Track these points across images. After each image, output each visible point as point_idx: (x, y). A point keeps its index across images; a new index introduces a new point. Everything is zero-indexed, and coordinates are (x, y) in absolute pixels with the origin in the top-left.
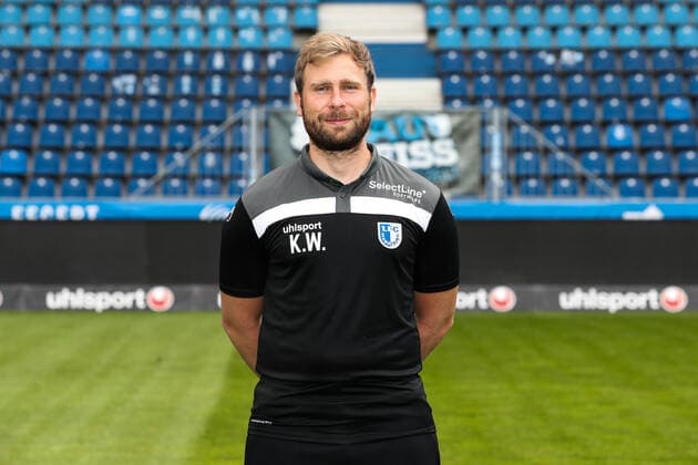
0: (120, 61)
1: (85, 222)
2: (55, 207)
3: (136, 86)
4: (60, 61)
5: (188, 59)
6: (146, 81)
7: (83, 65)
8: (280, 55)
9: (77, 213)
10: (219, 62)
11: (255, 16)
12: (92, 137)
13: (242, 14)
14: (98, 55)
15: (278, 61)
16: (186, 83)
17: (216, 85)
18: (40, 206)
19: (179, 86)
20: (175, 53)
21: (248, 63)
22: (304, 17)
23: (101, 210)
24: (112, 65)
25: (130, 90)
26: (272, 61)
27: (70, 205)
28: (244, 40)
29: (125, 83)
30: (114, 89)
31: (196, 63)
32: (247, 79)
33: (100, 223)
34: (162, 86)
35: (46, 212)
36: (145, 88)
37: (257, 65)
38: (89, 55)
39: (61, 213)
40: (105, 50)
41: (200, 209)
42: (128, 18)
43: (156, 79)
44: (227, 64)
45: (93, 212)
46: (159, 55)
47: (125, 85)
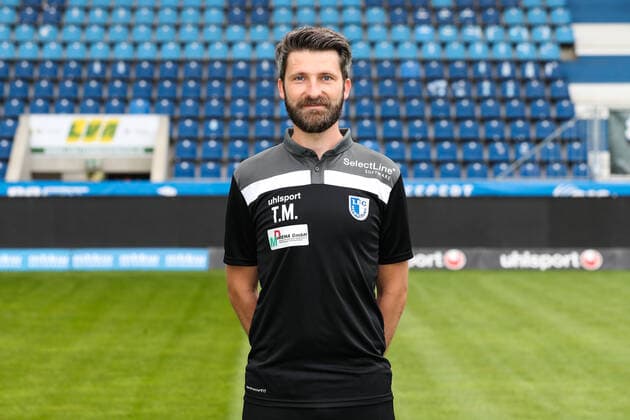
0: (429, 70)
1: (462, 198)
2: (438, 185)
3: (447, 90)
4: (381, 69)
5: (482, 68)
6: (455, 85)
7: (400, 73)
8: (555, 65)
9: (456, 191)
10: (506, 70)
11: (525, 33)
12: (424, 130)
13: (514, 32)
14: (410, 65)
15: (554, 70)
16: (486, 87)
17: (510, 89)
18: (426, 185)
19: (480, 90)
20: (472, 63)
21: (530, 71)
22: (563, 34)
23: (475, 188)
24: (422, 73)
25: (442, 92)
26: (549, 69)
27: (450, 185)
28: (521, 53)
29: (439, 87)
30: (429, 92)
31: (488, 72)
32: (535, 84)
33: (475, 199)
34: (468, 89)
35: (431, 190)
36: (454, 92)
37: (537, 73)
38: (403, 66)
39: (443, 191)
40: (416, 60)
41: (553, 188)
42: (424, 35)
43: (462, 84)
44: (513, 71)
45: (468, 190)
46: (459, 65)
47: (438, 89)
